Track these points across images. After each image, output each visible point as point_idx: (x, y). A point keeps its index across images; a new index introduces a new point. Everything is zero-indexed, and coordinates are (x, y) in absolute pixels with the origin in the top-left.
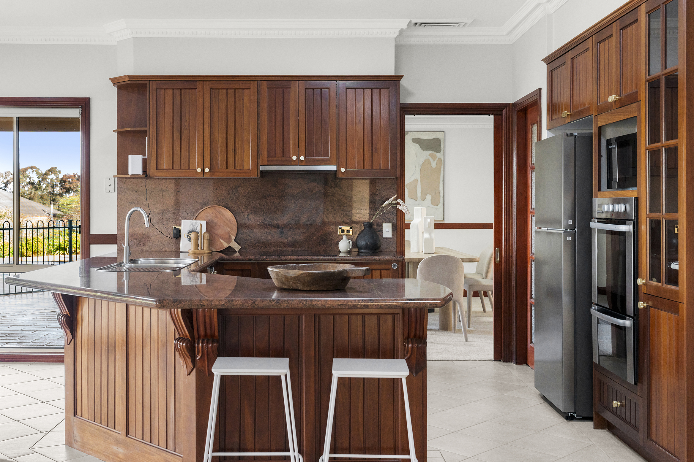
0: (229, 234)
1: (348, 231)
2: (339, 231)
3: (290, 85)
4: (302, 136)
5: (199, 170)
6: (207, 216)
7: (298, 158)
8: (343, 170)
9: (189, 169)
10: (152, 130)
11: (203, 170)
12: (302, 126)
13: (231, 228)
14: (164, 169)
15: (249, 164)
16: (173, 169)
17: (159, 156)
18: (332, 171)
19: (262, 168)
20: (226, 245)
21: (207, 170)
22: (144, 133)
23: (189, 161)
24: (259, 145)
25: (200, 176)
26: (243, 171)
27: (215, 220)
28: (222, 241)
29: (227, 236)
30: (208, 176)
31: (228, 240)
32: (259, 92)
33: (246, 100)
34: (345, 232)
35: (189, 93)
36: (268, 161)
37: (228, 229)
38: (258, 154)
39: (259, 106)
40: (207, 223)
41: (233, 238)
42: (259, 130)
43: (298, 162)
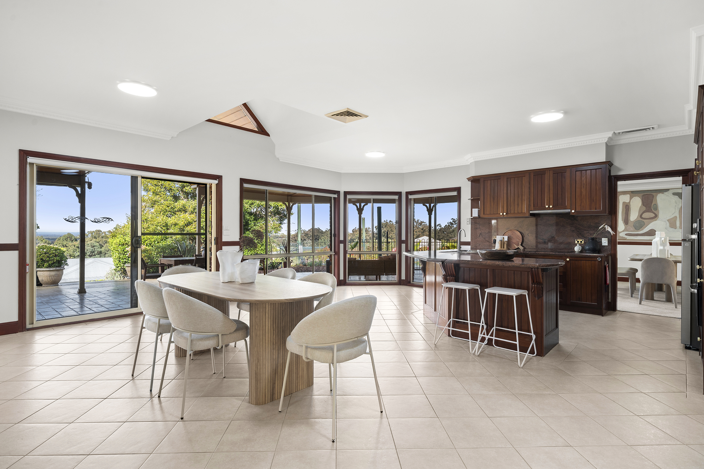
0: (518, 242)
1: (581, 242)
2: (576, 241)
3: (545, 173)
4: (551, 196)
5: (501, 214)
6: (508, 234)
7: (549, 207)
8: (573, 211)
9: (497, 214)
10: (482, 198)
11: (503, 214)
12: (551, 192)
13: (519, 240)
14: (487, 214)
15: (525, 210)
16: (490, 214)
17: (485, 209)
18: (569, 212)
19: (531, 212)
20: (517, 247)
21: (505, 214)
22: (479, 199)
23: (497, 210)
24: (530, 202)
25: (502, 217)
26: (522, 214)
27: (512, 236)
28: (515, 245)
29: (517, 243)
30: (506, 216)
31: (518, 245)
32: (530, 177)
33: (523, 182)
34: (580, 243)
35: (498, 181)
36: (534, 209)
37: (518, 240)
38: (529, 206)
39: (530, 184)
40: (508, 237)
41: (520, 244)
42: (530, 195)
43: (549, 208)
